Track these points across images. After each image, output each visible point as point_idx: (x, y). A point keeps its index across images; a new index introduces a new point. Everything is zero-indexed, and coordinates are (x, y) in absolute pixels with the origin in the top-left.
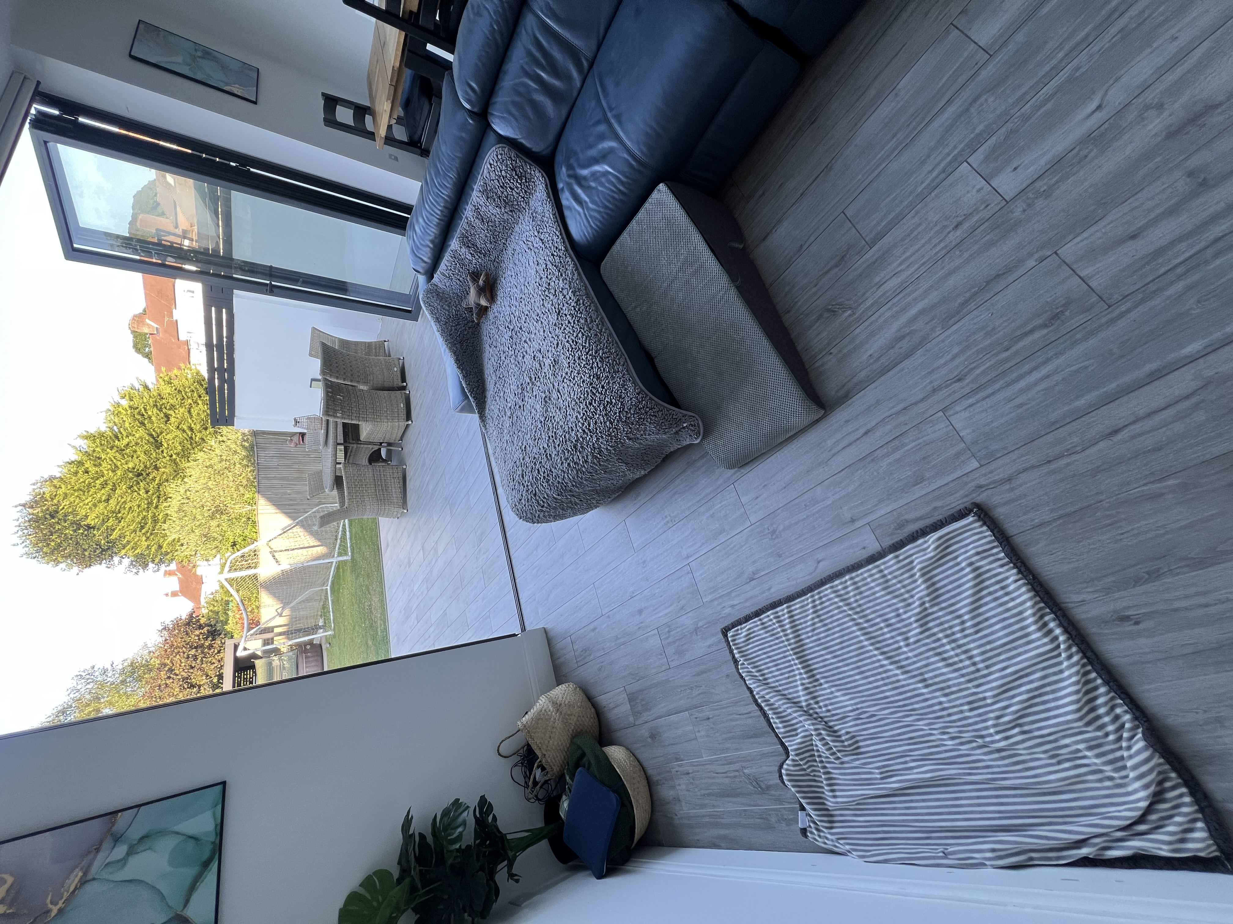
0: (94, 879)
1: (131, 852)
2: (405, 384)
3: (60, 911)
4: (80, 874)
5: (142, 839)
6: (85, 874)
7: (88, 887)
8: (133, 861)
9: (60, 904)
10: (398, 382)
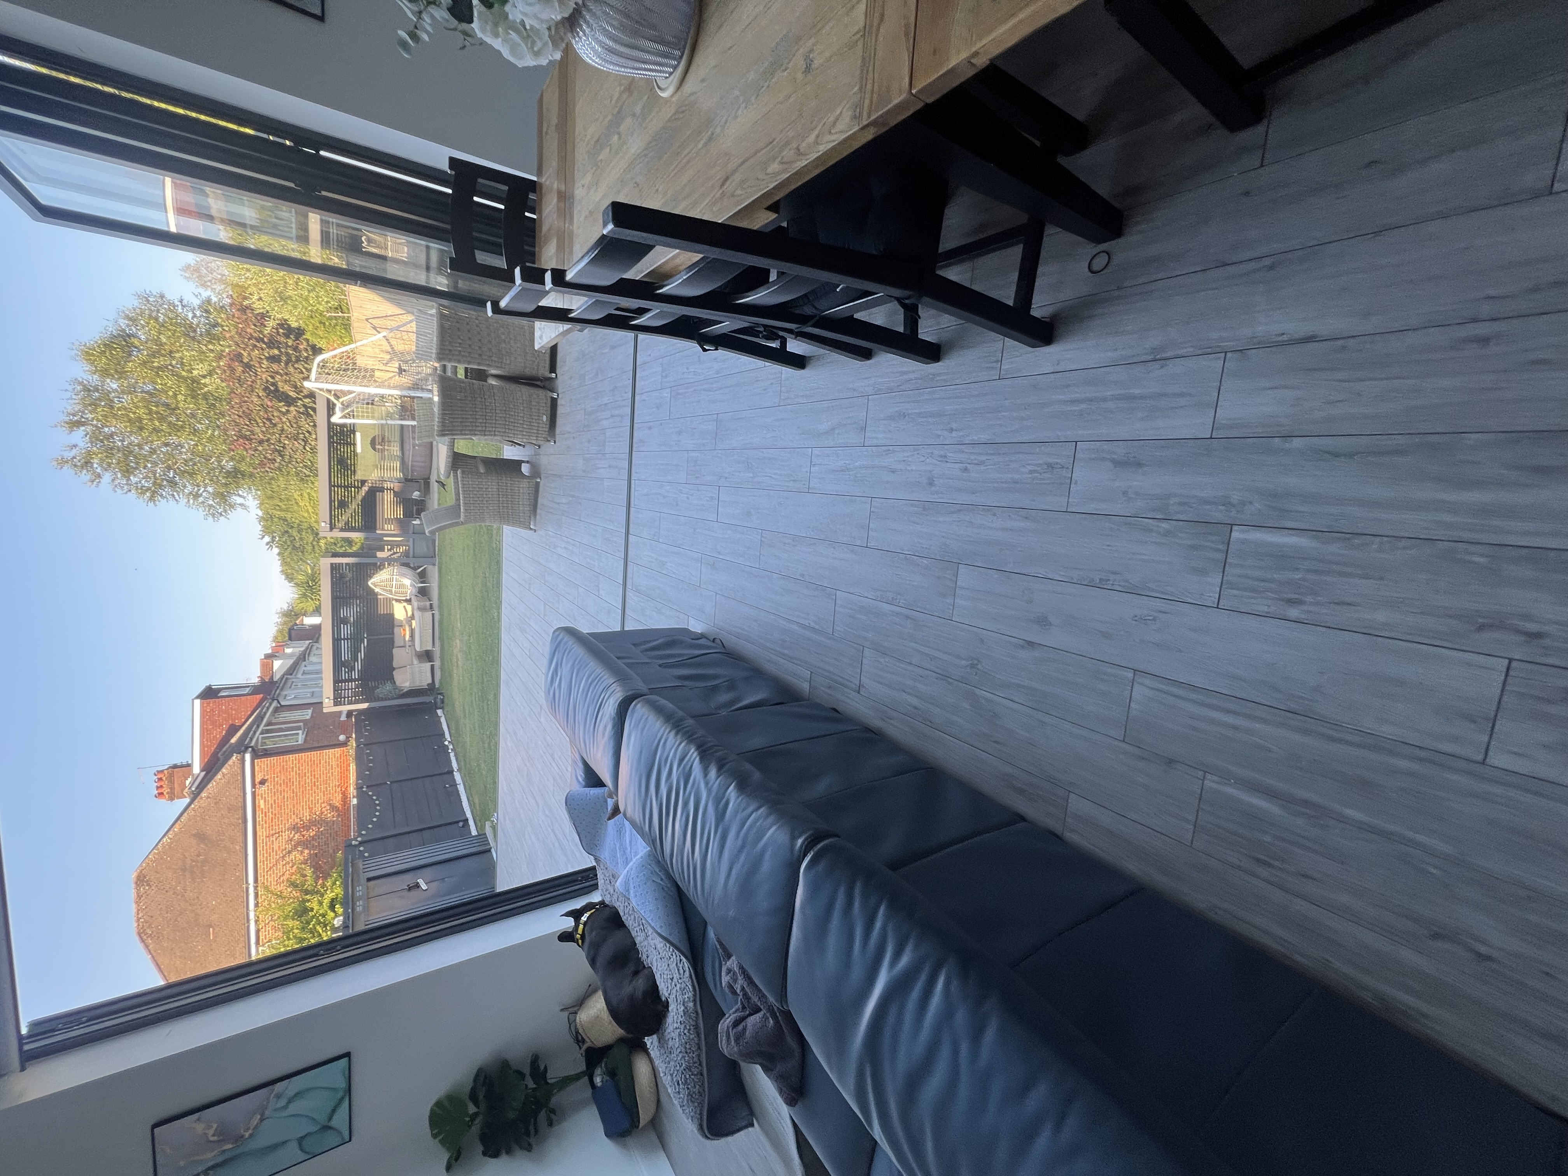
0: (268, 1118)
1: (290, 1101)
2: (553, 375)
3: (251, 1135)
4: (259, 1117)
5: (296, 1095)
6: (262, 1116)
7: (265, 1122)
8: (291, 1106)
9: (250, 1132)
10: (543, 371)
